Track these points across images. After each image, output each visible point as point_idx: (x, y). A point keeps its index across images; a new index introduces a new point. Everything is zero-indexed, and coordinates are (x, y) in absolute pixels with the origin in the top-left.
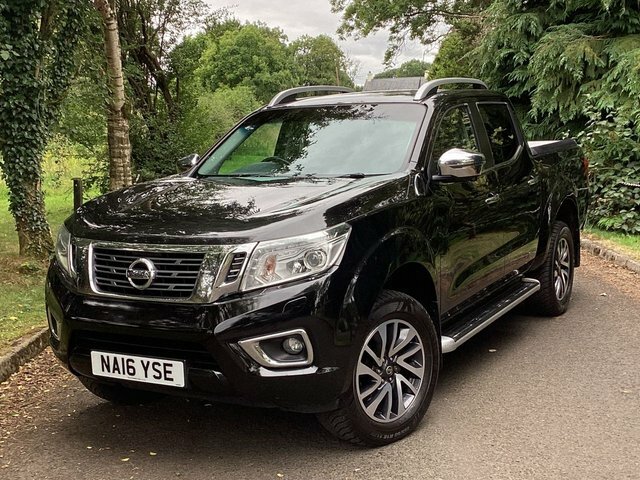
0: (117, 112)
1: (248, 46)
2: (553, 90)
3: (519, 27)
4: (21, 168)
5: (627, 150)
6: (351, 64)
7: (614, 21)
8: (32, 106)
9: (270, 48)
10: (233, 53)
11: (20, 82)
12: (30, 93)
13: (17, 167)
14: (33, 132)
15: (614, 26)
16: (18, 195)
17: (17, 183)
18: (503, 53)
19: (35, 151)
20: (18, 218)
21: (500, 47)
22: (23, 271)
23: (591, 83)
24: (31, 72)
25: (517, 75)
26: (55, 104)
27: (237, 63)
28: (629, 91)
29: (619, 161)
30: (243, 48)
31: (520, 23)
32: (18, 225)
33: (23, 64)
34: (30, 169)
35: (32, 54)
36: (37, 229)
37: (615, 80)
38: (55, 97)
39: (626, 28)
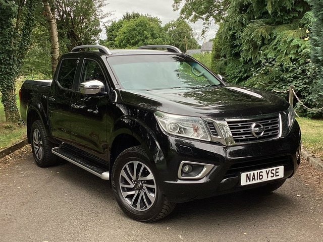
0: (56, 60)
1: (141, 26)
2: (249, 49)
3: (238, 20)
4: (6, 84)
5: (279, 76)
6: (196, 34)
7: (277, 18)
8: (10, 58)
9: (152, 27)
10: (134, 30)
11: (5, 48)
12: (9, 53)
13: (4, 84)
14: (11, 69)
15: (277, 20)
16: (5, 96)
17: (4, 91)
18: (231, 33)
19: (12, 77)
20: (5, 106)
21: (230, 30)
22: (6, 128)
23: (265, 46)
24: (10, 44)
25: (237, 42)
26: (22, 57)
27: (136, 35)
28: (280, 50)
29: (275, 81)
30: (139, 28)
31: (238, 19)
32: (5, 109)
33: (6, 40)
34: (9, 85)
35: (10, 36)
36: (13, 110)
37: (276, 45)
38: (22, 54)
39: (282, 21)
